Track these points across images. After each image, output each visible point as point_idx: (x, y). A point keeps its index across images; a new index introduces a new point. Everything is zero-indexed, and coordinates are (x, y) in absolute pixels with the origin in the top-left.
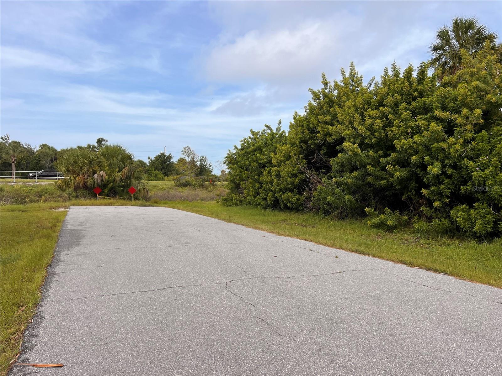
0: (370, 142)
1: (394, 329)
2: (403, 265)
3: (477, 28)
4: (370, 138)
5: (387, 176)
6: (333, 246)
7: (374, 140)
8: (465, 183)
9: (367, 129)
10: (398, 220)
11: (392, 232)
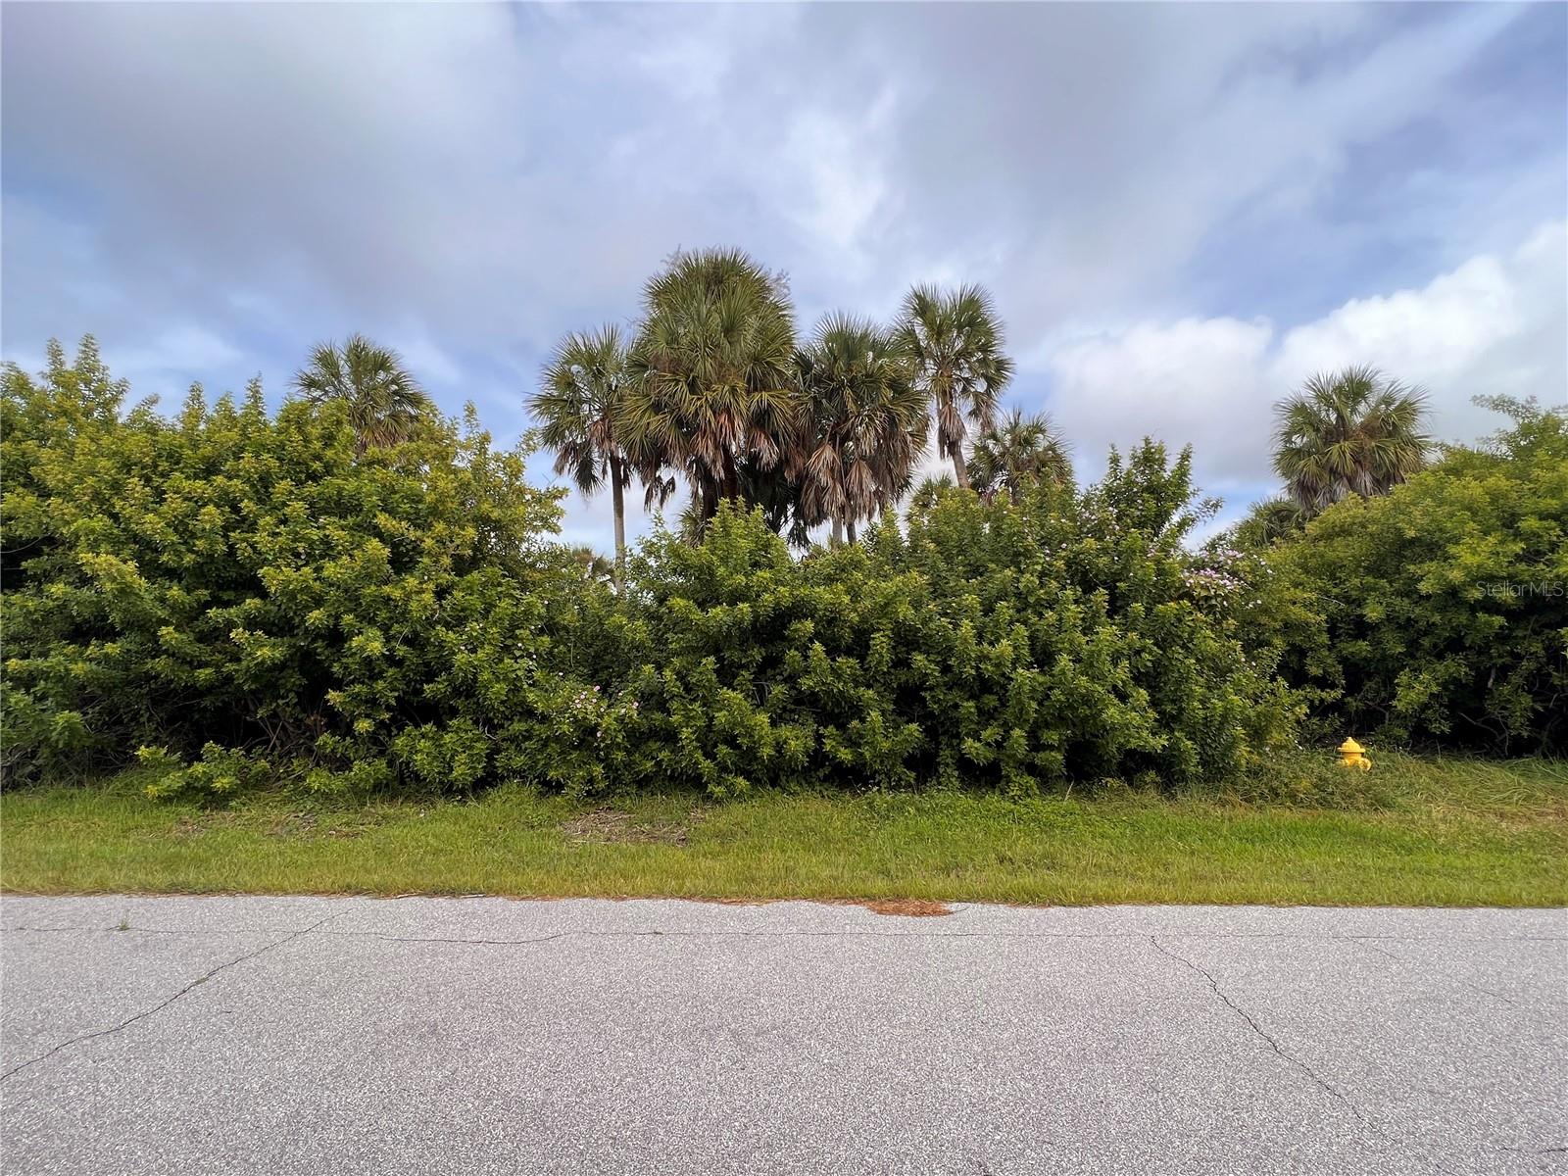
0: (174, 561)
4: (175, 551)
5: (214, 658)
7: (189, 559)
9: (168, 525)
10: (242, 772)
11: (225, 808)
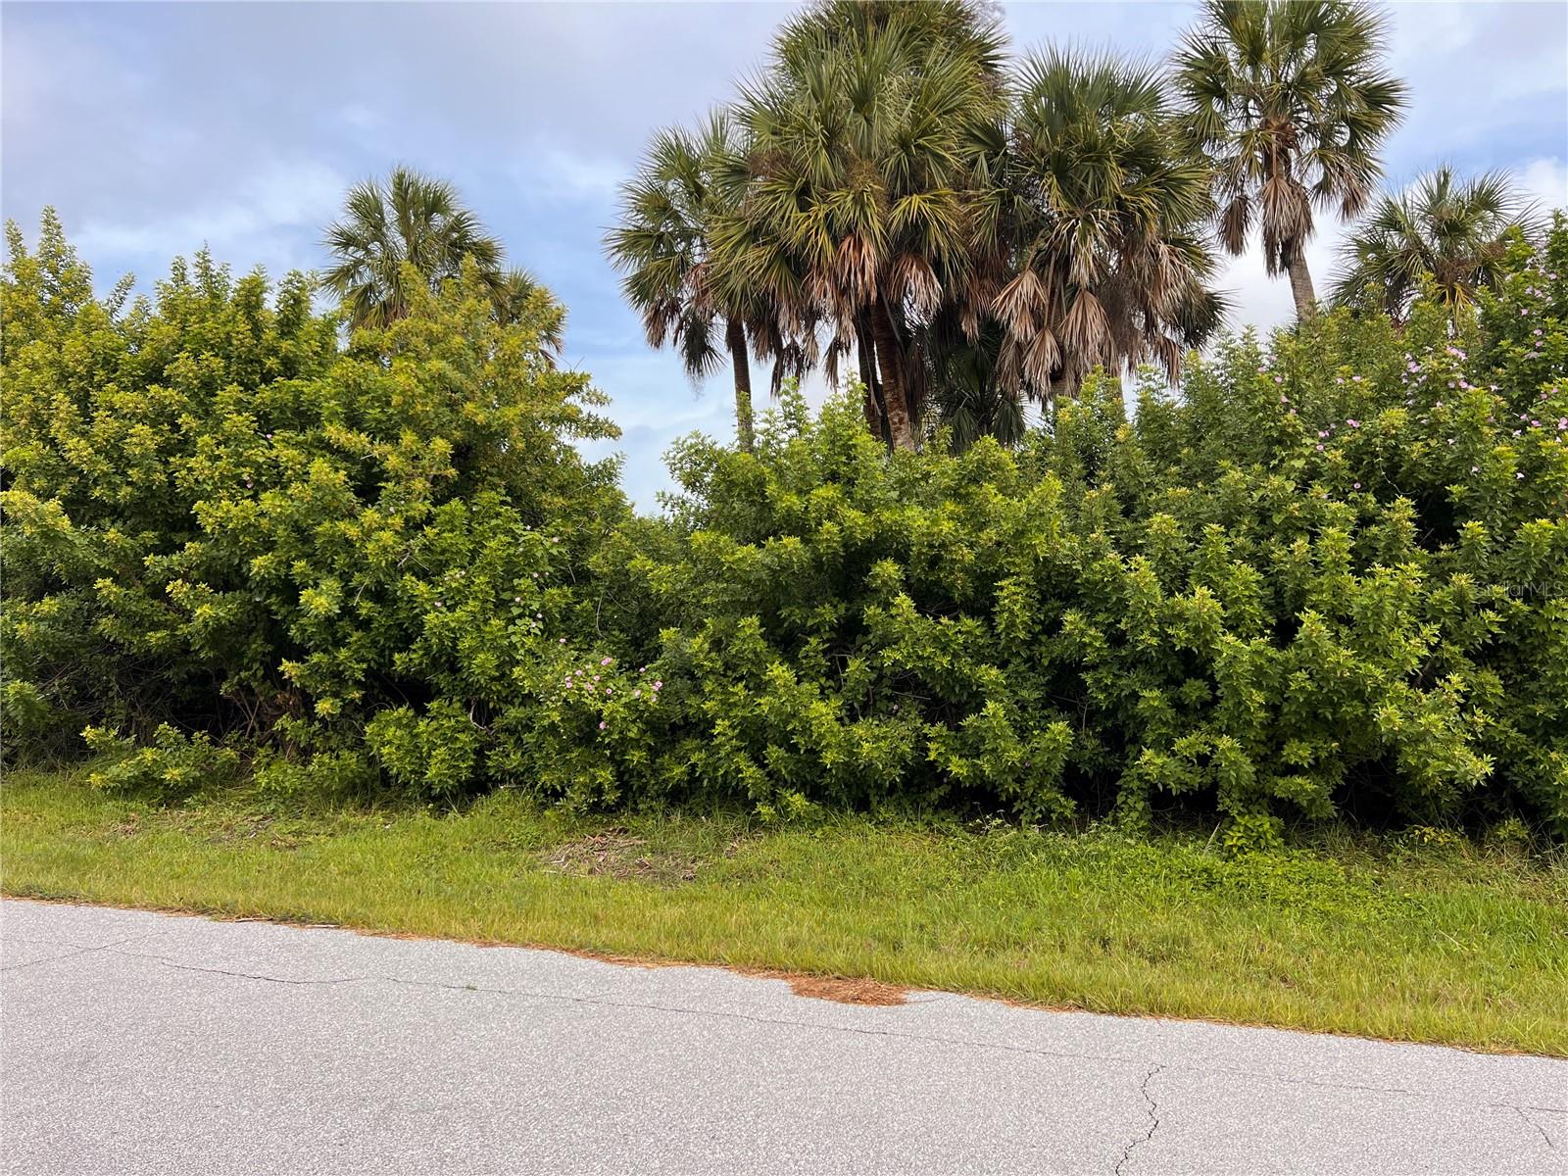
0: (108, 496)
2: (199, 918)
3: (455, 214)
4: (109, 483)
5: (168, 617)
7: (125, 492)
8: (405, 642)
9: (98, 452)
10: (206, 763)
11: (181, 806)
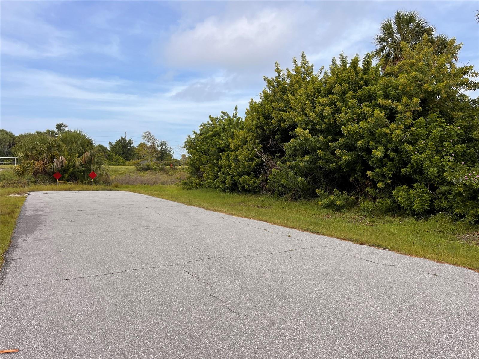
0: (320, 127)
1: (339, 302)
2: (349, 242)
3: (417, 21)
4: (320, 124)
5: (335, 160)
6: (286, 226)
7: (324, 126)
8: (405, 165)
9: (317, 116)
10: (346, 200)
11: (341, 212)
